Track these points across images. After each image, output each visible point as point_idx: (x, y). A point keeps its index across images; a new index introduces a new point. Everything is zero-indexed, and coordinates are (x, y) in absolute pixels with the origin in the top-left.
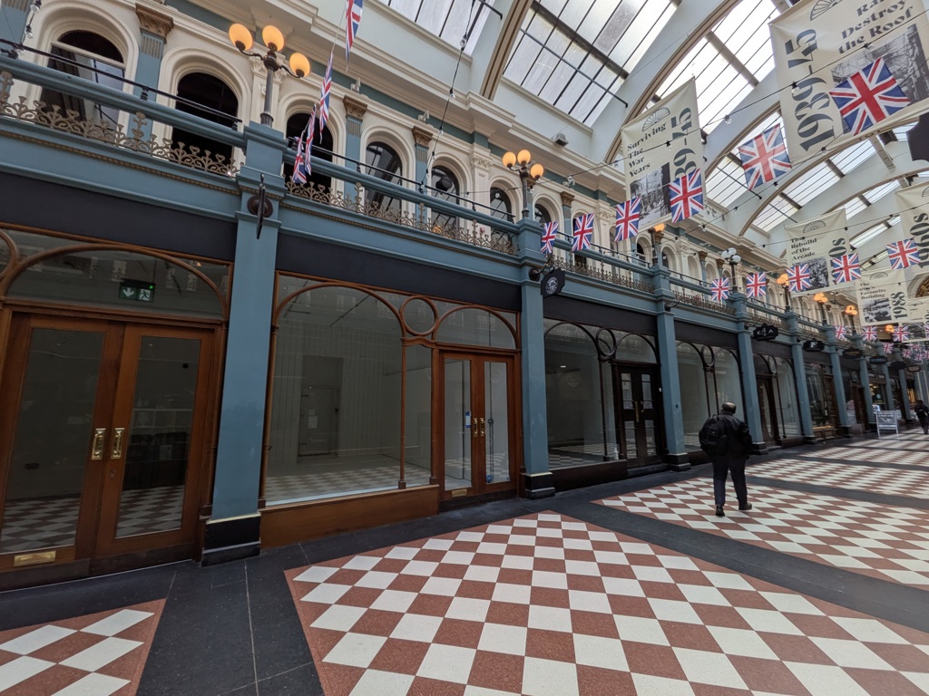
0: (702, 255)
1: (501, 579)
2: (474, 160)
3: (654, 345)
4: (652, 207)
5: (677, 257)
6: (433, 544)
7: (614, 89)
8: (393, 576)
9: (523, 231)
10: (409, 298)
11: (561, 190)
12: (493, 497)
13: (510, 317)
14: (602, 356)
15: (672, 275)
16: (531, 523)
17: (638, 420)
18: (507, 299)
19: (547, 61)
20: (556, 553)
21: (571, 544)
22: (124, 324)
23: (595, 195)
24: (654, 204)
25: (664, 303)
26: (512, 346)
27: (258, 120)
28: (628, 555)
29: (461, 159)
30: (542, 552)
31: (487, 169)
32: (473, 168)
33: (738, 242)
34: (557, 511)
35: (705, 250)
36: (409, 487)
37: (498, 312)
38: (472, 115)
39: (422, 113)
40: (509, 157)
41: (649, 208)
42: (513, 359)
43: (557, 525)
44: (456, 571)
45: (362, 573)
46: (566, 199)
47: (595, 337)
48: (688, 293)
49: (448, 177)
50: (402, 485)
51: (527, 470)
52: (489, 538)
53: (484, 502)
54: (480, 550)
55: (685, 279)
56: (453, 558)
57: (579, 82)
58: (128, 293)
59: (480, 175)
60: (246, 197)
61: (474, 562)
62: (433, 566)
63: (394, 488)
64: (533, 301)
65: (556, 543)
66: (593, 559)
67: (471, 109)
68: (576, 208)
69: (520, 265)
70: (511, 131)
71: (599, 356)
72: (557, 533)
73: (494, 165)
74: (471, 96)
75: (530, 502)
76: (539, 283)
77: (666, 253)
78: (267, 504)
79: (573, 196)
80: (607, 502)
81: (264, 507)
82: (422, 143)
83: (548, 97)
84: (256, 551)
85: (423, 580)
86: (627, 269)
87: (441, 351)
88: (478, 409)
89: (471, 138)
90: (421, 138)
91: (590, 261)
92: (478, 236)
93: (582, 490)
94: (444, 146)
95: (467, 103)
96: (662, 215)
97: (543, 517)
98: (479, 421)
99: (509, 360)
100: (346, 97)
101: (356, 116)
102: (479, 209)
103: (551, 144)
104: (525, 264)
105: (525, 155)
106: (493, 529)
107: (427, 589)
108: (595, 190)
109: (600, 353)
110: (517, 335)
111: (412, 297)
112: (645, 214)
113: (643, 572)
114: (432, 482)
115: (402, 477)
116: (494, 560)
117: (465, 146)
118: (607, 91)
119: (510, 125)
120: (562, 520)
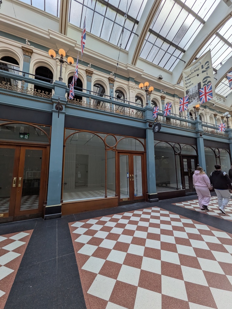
0: (215, 115)
1: (137, 229)
2: (129, 87)
3: (196, 149)
4: (194, 99)
5: (205, 116)
6: (115, 216)
7: (180, 57)
8: (102, 226)
9: (146, 110)
10: (107, 135)
11: (161, 95)
12: (137, 201)
13: (142, 140)
14: (176, 153)
15: (203, 123)
16: (150, 211)
17: (190, 176)
18: (141, 134)
19: (155, 49)
20: (157, 221)
21: (162, 218)
22: (21, 146)
23: (174, 96)
24: (195, 97)
25: (199, 133)
26: (143, 150)
27: (58, 80)
28: (183, 223)
29: (125, 87)
30: (152, 221)
31: (134, 89)
32: (129, 90)
33: (230, 109)
34: (159, 206)
35: (216, 113)
36: (108, 197)
37: (137, 139)
38: (128, 71)
39: (112, 72)
40: (141, 85)
41: (193, 99)
42: (143, 154)
43: (158, 212)
44: (122, 226)
45: (92, 225)
46: (163, 98)
47: (173, 146)
48: (210, 129)
49: (120, 93)
50: (106, 197)
51: (149, 192)
52: (134, 215)
53: (134, 203)
54: (131, 219)
55: (208, 124)
56: (122, 221)
57: (167, 56)
58: (22, 136)
59: (132, 92)
60: (55, 105)
61: (129, 223)
62: (115, 224)
63: (103, 198)
64: (150, 134)
65: (158, 218)
66: (170, 224)
67: (128, 69)
68: (166, 101)
69: (145, 122)
70: (142, 76)
71: (175, 153)
72: (158, 215)
73: (137, 88)
74: (128, 65)
75: (149, 203)
76: (152, 128)
77: (201, 115)
78: (63, 201)
79: (165, 97)
80: (177, 204)
81: (63, 202)
82: (112, 83)
83: (156, 62)
84: (60, 216)
85: (111, 228)
86: (185, 122)
87: (118, 152)
88: (131, 172)
89: (128, 79)
90: (111, 81)
91: (172, 120)
92: (131, 113)
93: (168, 200)
94: (119, 83)
95: (126, 68)
96: (198, 101)
97: (153, 209)
98: (132, 175)
99: (142, 155)
100: (86, 69)
101: (90, 75)
102: (131, 104)
103: (157, 79)
104: (147, 122)
105: (147, 84)
106: (136, 212)
107: (112, 231)
108: (173, 94)
109: (175, 152)
110: (145, 146)
111: (108, 135)
112: (192, 102)
113: (189, 230)
114: (116, 196)
115: (106, 194)
116: (135, 223)
117: (126, 82)
118: (178, 58)
119: (142, 74)
120: (160, 210)
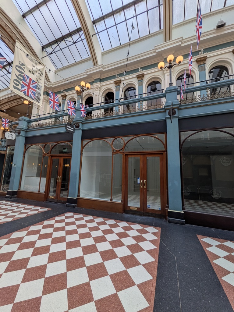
2: (164, 71)
9: (166, 94)
10: (114, 138)
13: (160, 136)
32: (164, 75)
36: (114, 201)
38: (159, 54)
42: (163, 154)
50: (111, 200)
69: (165, 111)
70: (182, 45)
78: (80, 196)
82: (141, 79)
87: (126, 155)
88: (143, 176)
95: (155, 52)
98: (143, 181)
99: (160, 155)
100: (115, 81)
101: (118, 85)
110: (165, 143)
114: (122, 201)
115: (111, 197)
119: (180, 43)
